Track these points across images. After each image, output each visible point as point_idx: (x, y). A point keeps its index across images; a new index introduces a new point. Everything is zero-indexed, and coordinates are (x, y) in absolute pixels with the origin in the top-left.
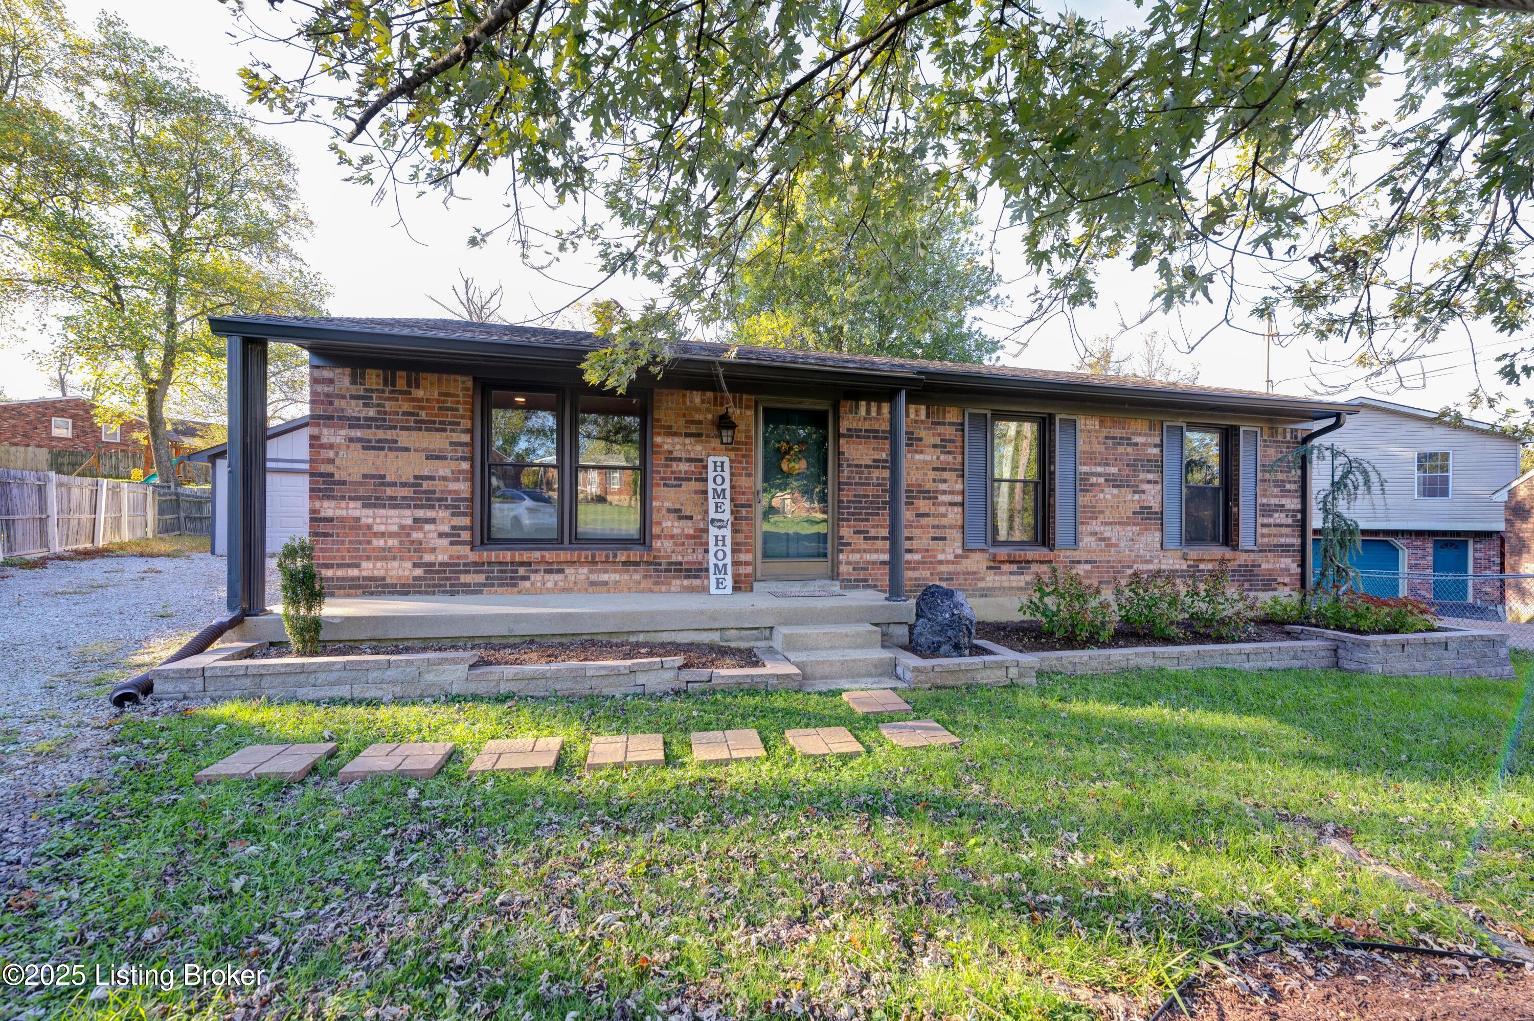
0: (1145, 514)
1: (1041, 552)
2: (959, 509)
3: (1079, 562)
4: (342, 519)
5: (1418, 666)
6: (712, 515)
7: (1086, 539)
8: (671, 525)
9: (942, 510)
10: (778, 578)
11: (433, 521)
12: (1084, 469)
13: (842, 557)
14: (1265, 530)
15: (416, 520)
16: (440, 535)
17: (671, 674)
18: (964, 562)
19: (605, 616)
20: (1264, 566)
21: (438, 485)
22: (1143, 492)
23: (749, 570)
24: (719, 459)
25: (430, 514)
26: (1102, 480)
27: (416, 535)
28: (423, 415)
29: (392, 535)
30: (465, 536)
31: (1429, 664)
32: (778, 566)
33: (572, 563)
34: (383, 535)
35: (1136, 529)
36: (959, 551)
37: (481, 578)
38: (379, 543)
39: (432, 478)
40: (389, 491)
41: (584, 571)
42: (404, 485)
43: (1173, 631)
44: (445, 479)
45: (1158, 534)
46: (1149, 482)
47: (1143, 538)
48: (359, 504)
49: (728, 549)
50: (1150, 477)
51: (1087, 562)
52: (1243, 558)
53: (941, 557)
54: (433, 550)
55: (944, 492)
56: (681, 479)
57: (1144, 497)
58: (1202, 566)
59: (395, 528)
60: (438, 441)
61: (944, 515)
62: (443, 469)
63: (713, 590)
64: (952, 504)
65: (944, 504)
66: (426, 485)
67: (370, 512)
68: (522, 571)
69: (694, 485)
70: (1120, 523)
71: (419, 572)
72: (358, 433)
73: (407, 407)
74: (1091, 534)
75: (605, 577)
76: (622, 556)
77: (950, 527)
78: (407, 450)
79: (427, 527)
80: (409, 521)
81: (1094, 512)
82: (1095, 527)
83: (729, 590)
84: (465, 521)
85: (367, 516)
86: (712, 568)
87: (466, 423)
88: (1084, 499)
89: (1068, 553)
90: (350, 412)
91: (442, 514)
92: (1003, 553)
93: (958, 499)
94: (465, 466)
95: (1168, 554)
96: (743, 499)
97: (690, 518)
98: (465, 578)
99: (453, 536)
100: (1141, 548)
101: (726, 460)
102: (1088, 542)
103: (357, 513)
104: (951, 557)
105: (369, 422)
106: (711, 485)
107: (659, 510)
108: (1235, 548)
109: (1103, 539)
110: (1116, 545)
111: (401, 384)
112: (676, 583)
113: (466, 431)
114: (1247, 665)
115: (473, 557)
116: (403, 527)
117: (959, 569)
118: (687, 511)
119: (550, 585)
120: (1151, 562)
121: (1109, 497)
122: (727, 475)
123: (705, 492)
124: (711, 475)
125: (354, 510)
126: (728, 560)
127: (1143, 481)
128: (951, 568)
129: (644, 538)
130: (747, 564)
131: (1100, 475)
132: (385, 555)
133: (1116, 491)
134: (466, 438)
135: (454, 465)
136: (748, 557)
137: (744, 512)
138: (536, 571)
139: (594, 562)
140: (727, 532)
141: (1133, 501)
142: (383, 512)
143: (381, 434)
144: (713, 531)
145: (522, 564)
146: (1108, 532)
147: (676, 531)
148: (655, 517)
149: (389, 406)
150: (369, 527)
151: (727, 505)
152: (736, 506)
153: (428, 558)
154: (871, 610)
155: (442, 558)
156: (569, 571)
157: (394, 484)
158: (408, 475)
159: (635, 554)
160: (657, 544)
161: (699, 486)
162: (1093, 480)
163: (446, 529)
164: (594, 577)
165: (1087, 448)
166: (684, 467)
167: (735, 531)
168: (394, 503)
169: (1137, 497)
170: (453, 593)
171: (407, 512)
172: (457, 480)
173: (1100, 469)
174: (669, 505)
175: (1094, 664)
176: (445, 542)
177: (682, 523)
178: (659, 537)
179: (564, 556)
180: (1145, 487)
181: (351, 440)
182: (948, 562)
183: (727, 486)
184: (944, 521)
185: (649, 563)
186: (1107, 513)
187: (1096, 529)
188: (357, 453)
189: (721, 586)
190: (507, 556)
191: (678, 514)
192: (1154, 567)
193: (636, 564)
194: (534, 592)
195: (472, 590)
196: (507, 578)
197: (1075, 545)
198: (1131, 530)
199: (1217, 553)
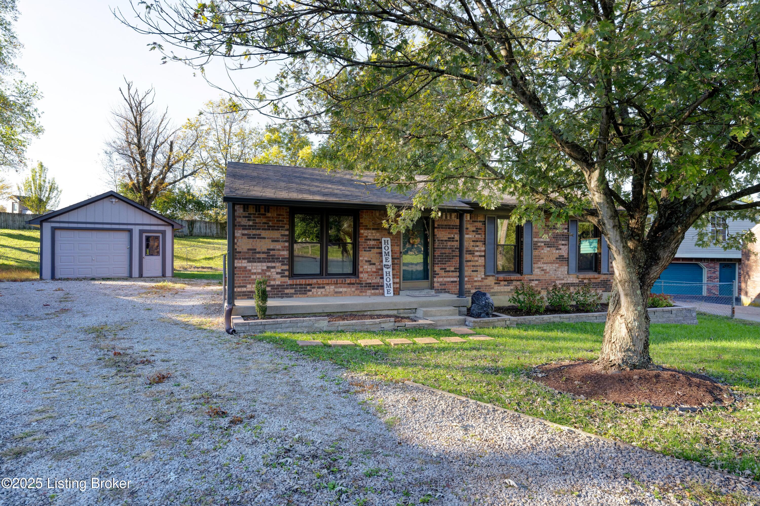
0: (561, 259)
1: (518, 276)
2: (483, 258)
3: (533, 280)
5: (660, 320)
6: (384, 263)
8: (367, 267)
9: (476, 259)
10: (409, 289)
11: (274, 267)
12: (535, 240)
13: (435, 280)
15: (268, 267)
16: (277, 273)
17: (392, 324)
18: (485, 281)
21: (276, 253)
22: (560, 249)
23: (399, 285)
24: (386, 239)
25: (273, 264)
26: (543, 244)
27: (268, 274)
28: (271, 224)
29: (259, 274)
30: (287, 273)
31: (664, 319)
32: (409, 284)
33: (328, 284)
34: (255, 274)
35: (557, 265)
36: (483, 276)
37: (293, 291)
38: (254, 277)
39: (274, 250)
40: (258, 256)
41: (333, 287)
42: (263, 253)
43: (569, 308)
44: (279, 250)
45: (566, 267)
46: (563, 245)
47: (560, 269)
48: (246, 261)
49: (391, 277)
50: (563, 242)
51: (536, 280)
52: (603, 277)
53: (476, 279)
54: (274, 280)
55: (477, 251)
56: (371, 248)
57: (560, 251)
58: (585, 281)
59: (260, 271)
60: (276, 234)
61: (477, 261)
62: (278, 246)
63: (386, 295)
64: (480, 256)
65: (477, 256)
66: (272, 253)
67: (250, 264)
68: (308, 288)
69: (376, 250)
70: (551, 263)
71: (269, 289)
72: (246, 232)
73: (264, 220)
74: (538, 268)
75: (341, 290)
76: (348, 281)
77: (480, 266)
78: (264, 238)
79: (272, 270)
80: (265, 268)
81: (539, 258)
82: (540, 265)
83: (392, 294)
84: (286, 267)
85: (249, 266)
86: (385, 285)
87: (287, 227)
88: (535, 253)
89: (528, 276)
90: (243, 223)
91: (278, 264)
92: (501, 276)
93: (483, 254)
94: (287, 244)
95: (571, 276)
96: (396, 256)
97: (374, 264)
98: (287, 291)
99: (281, 273)
100: (559, 274)
101: (389, 239)
102: (537, 271)
103: (245, 265)
104: (480, 279)
105: (249, 228)
106: (384, 250)
107: (362, 261)
108: (599, 273)
109: (543, 270)
110: (548, 273)
111: (262, 211)
112: (369, 292)
113: (287, 230)
114: (596, 321)
115: (290, 282)
116: (263, 270)
117: (483, 284)
118: (373, 261)
119: (319, 293)
120: (563, 279)
121: (546, 251)
122: (389, 246)
123: (381, 253)
124: (383, 246)
126: (391, 282)
127: (560, 244)
128: (479, 284)
129: (355, 273)
130: (397, 283)
131: (542, 242)
133: (549, 249)
135: (282, 244)
136: (398, 280)
137: (396, 261)
138: (314, 288)
139: (337, 284)
140: (390, 270)
141: (556, 253)
142: (255, 264)
143: (254, 232)
144: (385, 270)
145: (309, 285)
146: (545, 267)
147: (369, 270)
148: (360, 264)
149: (257, 220)
150: (250, 270)
151: (390, 259)
152: (393, 259)
153: (273, 283)
154: (453, 301)
155: (278, 283)
156: (327, 287)
157: (259, 253)
158: (265, 250)
159: (353, 280)
160: (361, 275)
161: (378, 250)
162: (539, 244)
163: (279, 271)
164: (337, 290)
165: (537, 231)
166: (372, 243)
167: (393, 269)
168: (260, 260)
169: (557, 251)
170: (282, 297)
171: (264, 264)
172: (283, 250)
173: (542, 240)
174: (366, 259)
175: (537, 321)
176: (279, 276)
177: (371, 266)
178: (362, 272)
179: (326, 281)
180: (561, 247)
181: (243, 235)
182: (479, 281)
183: (390, 250)
184: (477, 264)
185: (358, 284)
186: (545, 258)
187: (540, 266)
188: (245, 240)
189: (389, 293)
190: (303, 281)
191: (370, 263)
192: (563, 282)
193: (353, 284)
194: (313, 296)
195: (289, 296)
196: (303, 291)
197: (531, 272)
198: (555, 266)
199: (591, 275)
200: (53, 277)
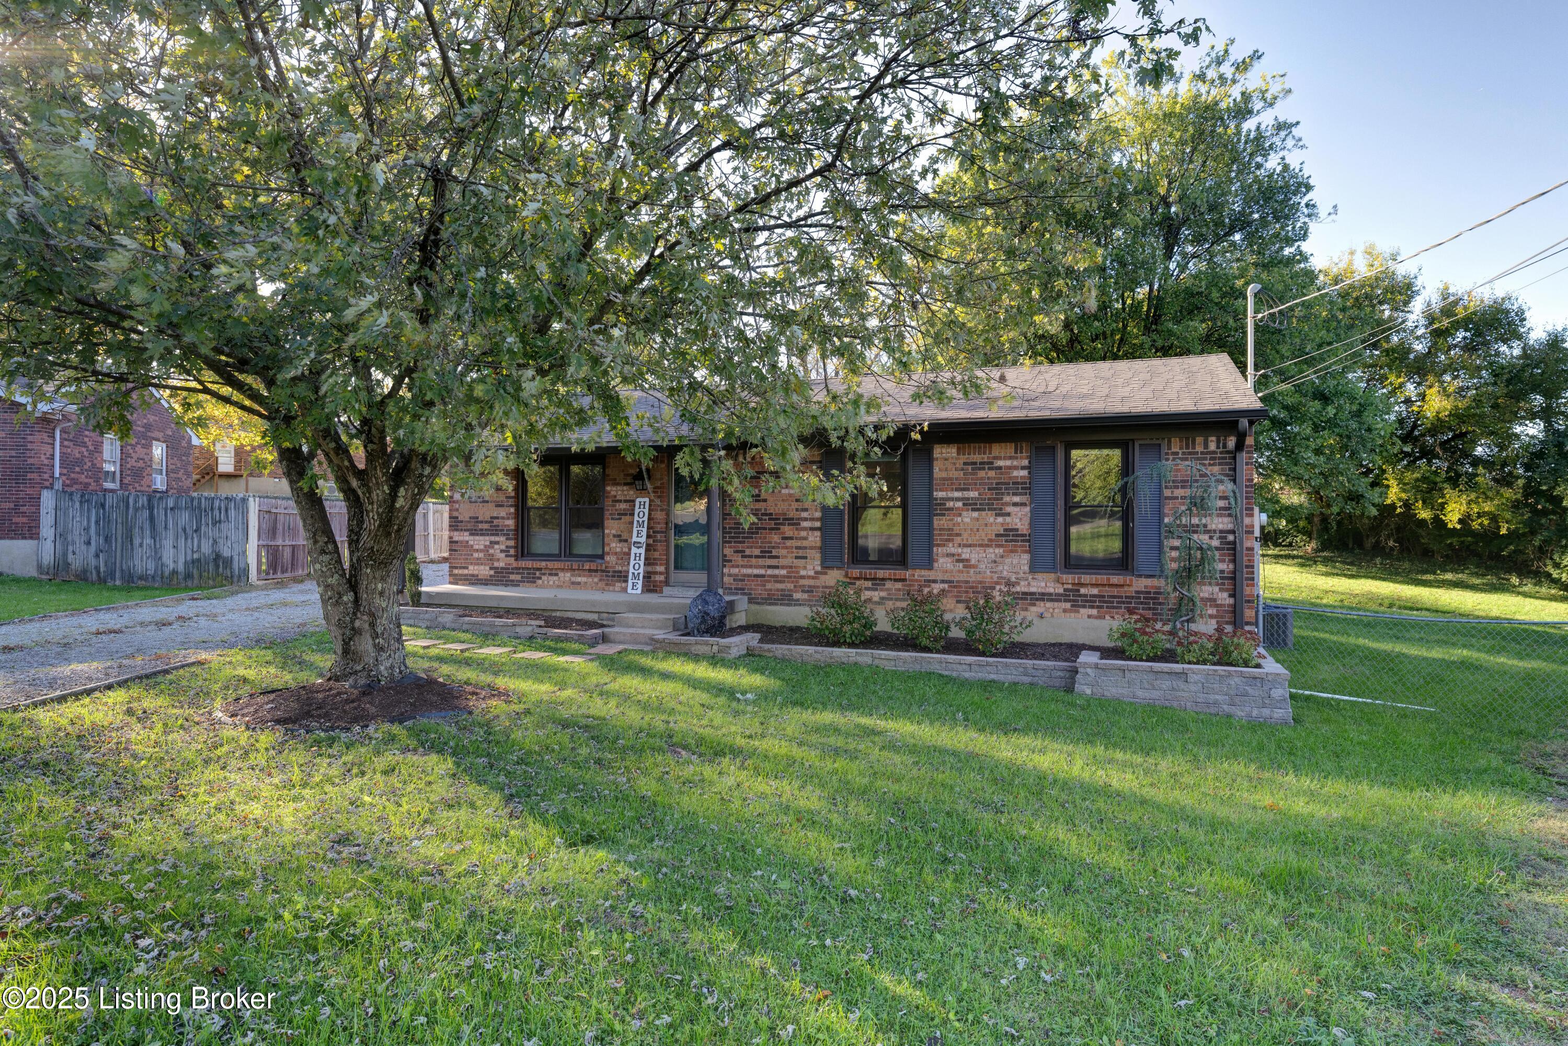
0: (1009, 536)
2: (818, 533)
3: (935, 581)
4: (462, 542)
6: (635, 539)
7: (941, 560)
8: (615, 546)
9: (803, 534)
10: (683, 585)
11: (498, 543)
12: (940, 494)
13: (726, 570)
15: (491, 543)
16: (501, 551)
18: (822, 577)
19: (539, 600)
21: (501, 522)
22: (1009, 514)
23: (660, 578)
24: (643, 500)
25: (497, 539)
26: (959, 504)
27: (491, 551)
29: (481, 551)
30: (512, 552)
32: (684, 576)
33: (563, 570)
34: (477, 551)
35: (1000, 551)
36: (819, 568)
37: (518, 577)
38: (476, 555)
39: (498, 518)
40: (480, 526)
41: (568, 575)
42: (486, 522)
44: (504, 518)
45: (1025, 556)
46: (1015, 504)
47: (1008, 561)
48: (467, 534)
49: (642, 563)
50: (1017, 499)
51: (943, 582)
53: (803, 573)
54: (498, 560)
55: (806, 519)
56: (621, 514)
57: (1008, 519)
58: (1083, 591)
59: (482, 547)
61: (805, 538)
62: (502, 512)
63: (630, 590)
64: (812, 529)
65: (805, 529)
66: (495, 522)
67: (472, 538)
68: (538, 574)
69: (626, 519)
70: (981, 545)
71: (492, 572)
72: (468, 494)
74: (948, 555)
75: (579, 579)
76: (588, 566)
77: (812, 548)
79: (496, 547)
80: (488, 543)
81: (951, 535)
82: (951, 549)
83: (638, 591)
84: (512, 543)
85: (471, 540)
86: (630, 576)
88: (938, 523)
89: (923, 572)
91: (502, 539)
92: (857, 571)
93: (818, 524)
95: (1039, 576)
97: (622, 541)
98: (512, 577)
99: (506, 552)
100: (1005, 570)
101: (646, 500)
102: (943, 563)
103: (467, 539)
104: (812, 573)
106: (636, 518)
107: (609, 535)
108: (1133, 572)
109: (958, 561)
110: (976, 567)
112: (613, 585)
113: (513, 490)
114: (967, 675)
115: (515, 564)
116: (486, 546)
117: (819, 583)
118: (622, 535)
119: (552, 583)
120: (1016, 584)
121: (967, 520)
122: (646, 511)
123: (633, 523)
124: (637, 511)
125: (466, 537)
126: (642, 570)
127: (1007, 504)
128: (811, 582)
129: (600, 555)
131: (958, 499)
132: (478, 562)
133: (975, 514)
135: (508, 510)
136: (659, 568)
137: (658, 536)
138: (545, 574)
139: (574, 570)
140: (642, 551)
141: (996, 523)
142: (477, 538)
144: (634, 550)
145: (538, 569)
146: (966, 553)
147: (618, 550)
148: (607, 540)
150: (472, 546)
151: (644, 533)
152: (652, 533)
153: (496, 564)
155: (502, 564)
156: (561, 574)
157: (482, 522)
158: (488, 518)
159: (595, 565)
160: (607, 558)
161: (630, 519)
162: (950, 504)
163: (504, 547)
164: (573, 579)
165: (944, 475)
166: (623, 506)
167: (647, 550)
168: (482, 533)
169: (1000, 520)
170: (507, 586)
171: (487, 538)
172: (509, 518)
173: (957, 494)
174: (614, 532)
176: (503, 555)
177: (619, 544)
178: (609, 554)
179: (557, 565)
180: (1009, 509)
181: (465, 498)
182: (809, 577)
183: (646, 518)
184: (805, 543)
185: (604, 572)
186: (965, 536)
187: (953, 550)
189: (635, 588)
190: (531, 564)
191: (618, 538)
192: (1016, 588)
193: (596, 571)
194: (544, 586)
195: (515, 584)
196: (531, 577)
197: (929, 563)
198: (994, 552)
199: (1102, 578)
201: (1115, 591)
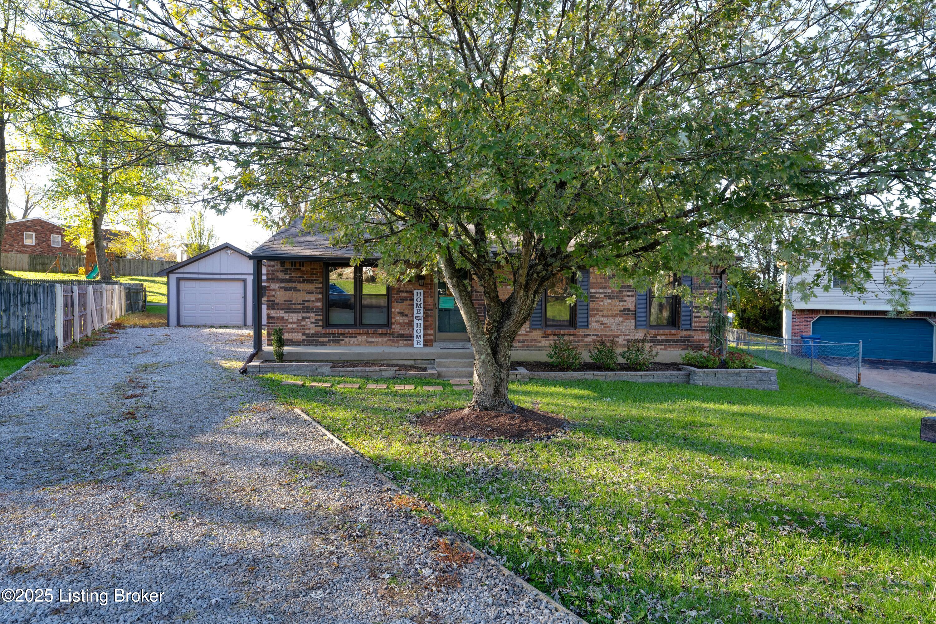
0: (626, 312)
1: (572, 331)
3: (589, 335)
4: (278, 317)
6: (415, 314)
8: (400, 319)
10: (444, 341)
11: (309, 318)
12: (593, 291)
14: (697, 319)
15: (303, 317)
16: (312, 323)
17: (393, 372)
18: (531, 335)
20: (696, 337)
21: (311, 304)
22: (625, 301)
23: (432, 337)
24: (419, 291)
25: (308, 315)
26: (602, 296)
27: (303, 323)
28: (305, 277)
29: (295, 323)
30: (320, 323)
32: (444, 336)
33: (360, 334)
34: (291, 323)
35: (621, 319)
36: (528, 330)
37: (326, 340)
38: (290, 326)
39: (308, 301)
40: (294, 307)
41: (365, 337)
42: (299, 304)
43: (613, 366)
44: (313, 301)
45: (633, 322)
46: (629, 296)
47: (625, 324)
48: (283, 311)
49: (422, 329)
50: (629, 294)
51: (593, 335)
52: (683, 333)
54: (309, 329)
56: (404, 299)
57: (625, 303)
58: (658, 337)
59: (296, 321)
60: (310, 287)
62: (312, 298)
63: (415, 345)
66: (306, 304)
67: (287, 314)
68: (341, 337)
69: (408, 302)
70: (612, 316)
71: (304, 337)
72: (283, 285)
73: (299, 274)
74: (596, 321)
75: (373, 340)
76: (379, 331)
78: (300, 290)
79: (307, 320)
80: (300, 318)
81: (598, 311)
82: (598, 318)
83: (422, 346)
84: (320, 318)
85: (286, 316)
86: (415, 337)
87: (320, 280)
88: (592, 305)
89: (584, 331)
90: (280, 277)
91: (312, 315)
92: (549, 331)
94: (320, 296)
95: (639, 331)
96: (429, 307)
97: (406, 316)
98: (320, 340)
99: (316, 323)
100: (623, 328)
101: (422, 291)
102: (594, 325)
104: (524, 332)
105: (286, 281)
106: (415, 302)
107: (395, 313)
108: (678, 328)
109: (602, 324)
110: (610, 327)
111: (298, 266)
112: (401, 343)
113: (320, 283)
115: (323, 331)
116: (298, 320)
117: (528, 337)
118: (406, 312)
119: (352, 342)
120: (629, 335)
121: (606, 304)
122: (422, 298)
123: (413, 305)
124: (415, 298)
125: (282, 314)
126: (422, 333)
127: (625, 296)
128: (524, 337)
129: (388, 324)
130: (430, 335)
131: (601, 293)
132: (292, 331)
133: (610, 301)
134: (320, 285)
135: (316, 296)
136: (431, 332)
137: (429, 313)
138: (346, 337)
139: (368, 334)
140: (422, 321)
141: (620, 305)
142: (291, 314)
143: (291, 285)
144: (416, 321)
145: (341, 334)
146: (605, 320)
147: (401, 321)
148: (393, 315)
149: (293, 274)
150: (287, 320)
151: (422, 310)
152: (426, 311)
153: (307, 332)
155: (312, 332)
156: (359, 337)
157: (295, 304)
158: (300, 300)
159: (384, 331)
160: (393, 326)
161: (410, 302)
162: (598, 296)
163: (313, 321)
164: (368, 340)
165: (595, 281)
166: (404, 294)
167: (425, 320)
168: (295, 311)
169: (622, 304)
170: (316, 345)
171: (300, 314)
172: (317, 302)
173: (601, 291)
174: (398, 310)
176: (313, 326)
177: (403, 318)
178: (394, 323)
179: (357, 331)
180: (626, 298)
181: (281, 288)
182: (522, 334)
183: (422, 302)
185: (390, 334)
186: (605, 311)
188: (282, 292)
189: (418, 344)
190: (335, 331)
191: (402, 314)
192: (629, 337)
193: (385, 334)
194: (345, 345)
195: (323, 344)
196: (336, 340)
197: (587, 326)
198: (618, 320)
199: (667, 331)
200: (178, 325)
201: (672, 337)
